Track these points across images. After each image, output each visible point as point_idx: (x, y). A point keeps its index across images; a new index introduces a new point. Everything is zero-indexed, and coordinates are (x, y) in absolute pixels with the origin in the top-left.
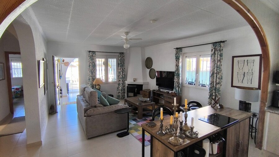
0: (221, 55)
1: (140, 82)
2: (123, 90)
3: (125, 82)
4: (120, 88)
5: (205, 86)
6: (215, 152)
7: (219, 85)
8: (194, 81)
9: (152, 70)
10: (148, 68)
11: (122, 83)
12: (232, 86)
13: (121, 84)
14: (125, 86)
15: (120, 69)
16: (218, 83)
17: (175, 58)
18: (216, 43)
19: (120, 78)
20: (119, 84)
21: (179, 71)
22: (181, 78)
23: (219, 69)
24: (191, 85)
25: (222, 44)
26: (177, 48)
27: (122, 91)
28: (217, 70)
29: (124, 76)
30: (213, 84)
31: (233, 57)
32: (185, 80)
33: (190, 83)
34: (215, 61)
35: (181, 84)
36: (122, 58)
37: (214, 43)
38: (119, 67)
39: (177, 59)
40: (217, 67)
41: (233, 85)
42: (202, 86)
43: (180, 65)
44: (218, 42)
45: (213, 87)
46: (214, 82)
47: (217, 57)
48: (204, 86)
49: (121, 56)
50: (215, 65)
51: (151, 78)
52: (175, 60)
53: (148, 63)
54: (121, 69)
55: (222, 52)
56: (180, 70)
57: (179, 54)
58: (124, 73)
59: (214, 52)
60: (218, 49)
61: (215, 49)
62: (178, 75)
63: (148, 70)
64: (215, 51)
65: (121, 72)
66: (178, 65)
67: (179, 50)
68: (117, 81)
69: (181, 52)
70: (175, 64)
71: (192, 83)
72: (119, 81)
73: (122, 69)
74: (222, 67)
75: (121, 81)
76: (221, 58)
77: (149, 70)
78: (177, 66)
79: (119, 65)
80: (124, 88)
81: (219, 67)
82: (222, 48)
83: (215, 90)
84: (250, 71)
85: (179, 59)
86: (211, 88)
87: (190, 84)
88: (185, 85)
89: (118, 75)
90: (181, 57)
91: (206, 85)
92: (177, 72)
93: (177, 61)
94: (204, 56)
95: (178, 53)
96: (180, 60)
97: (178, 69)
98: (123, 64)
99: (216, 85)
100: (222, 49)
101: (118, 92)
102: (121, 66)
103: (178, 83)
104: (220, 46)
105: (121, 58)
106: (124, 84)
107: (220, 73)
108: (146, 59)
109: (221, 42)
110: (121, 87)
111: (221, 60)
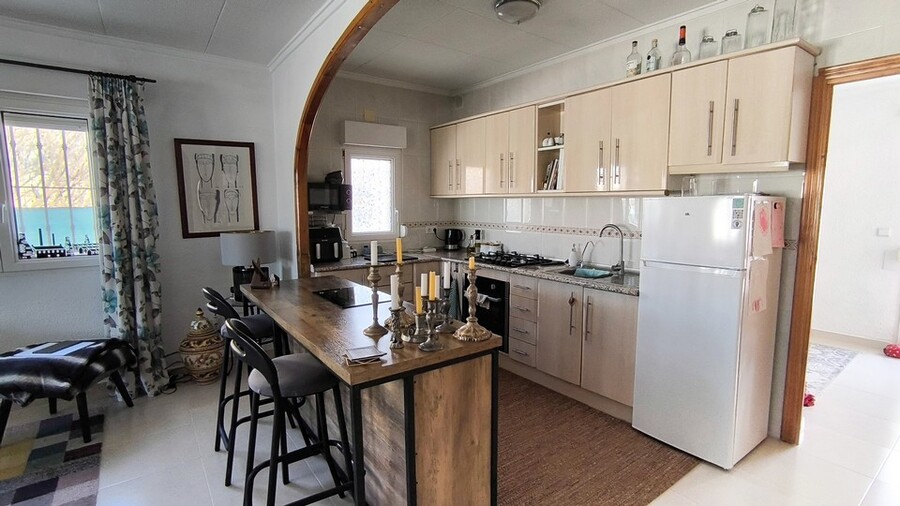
0: (142, 129)
5: (62, 255)
7: (151, 236)
12: (186, 235)
16: (149, 231)
23: (144, 178)
28: (135, 182)
30: (126, 235)
31: (178, 142)
34: (122, 148)
40: (134, 172)
41: (190, 232)
42: (41, 256)
44: (124, 77)
46: (134, 227)
47: (129, 133)
48: (53, 255)
50: (123, 162)
55: (142, 116)
59: (113, 114)
60: (127, 102)
61: (111, 99)
64: (113, 107)
76: (144, 139)
81: (143, 172)
82: (141, 103)
84: (233, 188)
86: (121, 250)
91: (67, 248)
107: (148, 194)
109: (135, 78)
111: (145, 148)
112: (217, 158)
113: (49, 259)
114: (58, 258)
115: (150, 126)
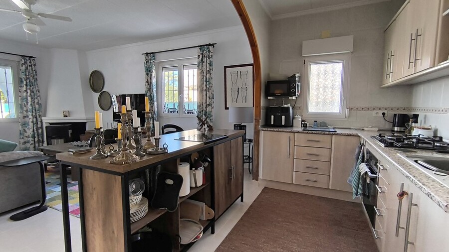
0: (210, 65)
1: (78, 117)
2: (38, 135)
3: (43, 118)
4: (30, 132)
6: (200, 183)
7: (210, 107)
8: (176, 107)
9: (104, 94)
10: (95, 91)
11: (33, 122)
12: (226, 108)
13: (31, 124)
14: (42, 127)
15: (26, 91)
16: (209, 105)
17: (144, 69)
18: (204, 45)
19: (27, 111)
20: (24, 124)
21: (152, 91)
22: (156, 103)
23: (209, 84)
24: (172, 114)
25: (211, 47)
26: (147, 54)
27: (34, 137)
28: (206, 86)
29: (37, 106)
30: (202, 107)
31: (225, 67)
32: (163, 107)
33: (170, 110)
34: (203, 72)
35: (156, 112)
36: (29, 68)
37: (201, 46)
38: (21, 87)
39: (148, 71)
40: (206, 81)
42: (188, 113)
43: (154, 81)
44: (206, 45)
45: (202, 111)
46: (204, 103)
47: (206, 66)
49: (25, 62)
50: (203, 78)
51: (104, 110)
52: (144, 74)
53: (96, 81)
54: (29, 91)
55: (211, 59)
56: (155, 90)
57: (150, 63)
58: (36, 101)
59: (202, 60)
60: (206, 55)
61: (202, 54)
62: (151, 99)
63: (97, 95)
64: (202, 57)
65: (29, 99)
66: (151, 82)
67: (150, 56)
68: (18, 117)
69: (154, 59)
70: (145, 81)
71: (174, 110)
72: (24, 117)
73: (32, 92)
74: (213, 82)
75: (31, 117)
76: (211, 68)
77: (99, 94)
78: (149, 83)
79: (22, 82)
80: (40, 131)
81: (209, 81)
82: (211, 54)
83: (205, 115)
84: (244, 86)
85: (151, 71)
86: (200, 112)
87: (171, 112)
88: (163, 115)
89: (21, 105)
90: (154, 68)
91: (193, 110)
92: (148, 94)
93: (147, 74)
94: (189, 66)
95: (149, 61)
96: (154, 74)
97: (150, 89)
98: (33, 81)
99: (206, 108)
100: (212, 56)
101: (22, 141)
102: (26, 85)
103: (152, 111)
104: (209, 51)
105: (27, 68)
106: (39, 123)
107: (210, 90)
108: (91, 74)
109: (210, 45)
110: (32, 130)
111: (211, 72)
112: (239, 73)
113: (189, 114)
114: (192, 114)
115: (214, 63)
